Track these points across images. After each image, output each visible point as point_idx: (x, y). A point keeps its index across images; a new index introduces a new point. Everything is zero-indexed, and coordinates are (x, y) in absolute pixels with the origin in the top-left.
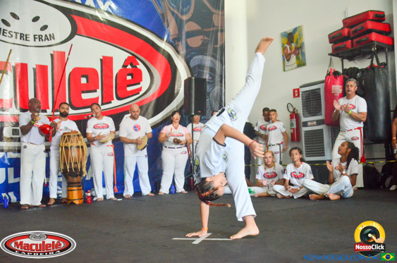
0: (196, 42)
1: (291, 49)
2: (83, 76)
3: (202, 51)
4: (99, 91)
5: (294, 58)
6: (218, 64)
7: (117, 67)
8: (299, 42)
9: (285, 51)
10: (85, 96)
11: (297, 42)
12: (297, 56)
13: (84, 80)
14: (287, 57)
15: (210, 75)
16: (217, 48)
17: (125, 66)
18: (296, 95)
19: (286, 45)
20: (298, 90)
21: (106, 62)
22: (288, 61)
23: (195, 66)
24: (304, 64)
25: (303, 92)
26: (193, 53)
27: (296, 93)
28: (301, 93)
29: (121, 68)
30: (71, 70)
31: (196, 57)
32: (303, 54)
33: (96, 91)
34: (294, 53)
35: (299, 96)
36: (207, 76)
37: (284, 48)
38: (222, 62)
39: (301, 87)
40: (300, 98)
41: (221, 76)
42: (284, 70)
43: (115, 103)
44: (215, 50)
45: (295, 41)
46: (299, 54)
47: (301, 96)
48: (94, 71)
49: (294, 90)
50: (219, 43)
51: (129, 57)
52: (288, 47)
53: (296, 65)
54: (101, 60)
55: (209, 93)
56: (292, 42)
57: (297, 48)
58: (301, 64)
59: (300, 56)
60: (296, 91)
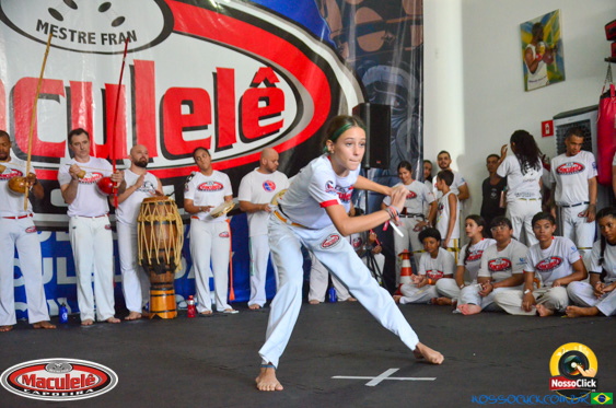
0: (373, 42)
1: (538, 53)
2: (184, 103)
3: (383, 57)
4: (211, 127)
5: (543, 68)
6: (411, 79)
7: (241, 86)
8: (553, 39)
9: (529, 55)
10: (188, 136)
11: (549, 40)
12: (549, 63)
13: (185, 110)
14: (530, 66)
15: (398, 100)
16: (410, 52)
17: (255, 84)
18: (548, 132)
19: (529, 45)
20: (551, 123)
21: (224, 78)
22: (533, 72)
23: (371, 85)
24: (562, 78)
25: (558, 127)
26: (368, 62)
27: (547, 128)
28: (555, 129)
29: (247, 87)
30: (164, 93)
31: (374, 68)
32: (560, 61)
33: (206, 128)
34: (545, 58)
35: (551, 134)
36: (392, 102)
37: (526, 51)
38: (419, 77)
39: (555, 118)
40: (555, 137)
41: (416, 100)
42: (526, 90)
43: (239, 147)
44: (406, 56)
45: (545, 38)
46: (552, 60)
47: (555, 133)
48: (203, 93)
49: (543, 124)
50: (413, 43)
51: (261, 69)
52: (533, 48)
53: (547, 79)
54: (214, 74)
55: (396, 130)
56: (542, 40)
57: (549, 51)
58: (557, 77)
59: (554, 63)
60: (547, 126)
